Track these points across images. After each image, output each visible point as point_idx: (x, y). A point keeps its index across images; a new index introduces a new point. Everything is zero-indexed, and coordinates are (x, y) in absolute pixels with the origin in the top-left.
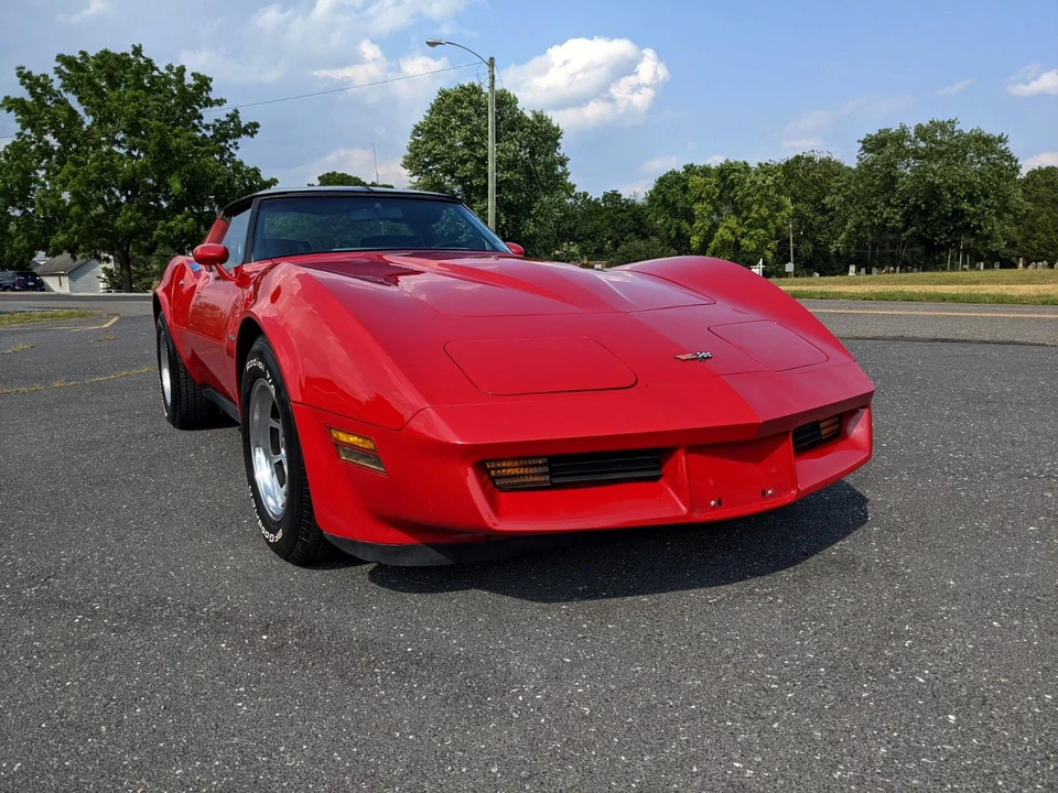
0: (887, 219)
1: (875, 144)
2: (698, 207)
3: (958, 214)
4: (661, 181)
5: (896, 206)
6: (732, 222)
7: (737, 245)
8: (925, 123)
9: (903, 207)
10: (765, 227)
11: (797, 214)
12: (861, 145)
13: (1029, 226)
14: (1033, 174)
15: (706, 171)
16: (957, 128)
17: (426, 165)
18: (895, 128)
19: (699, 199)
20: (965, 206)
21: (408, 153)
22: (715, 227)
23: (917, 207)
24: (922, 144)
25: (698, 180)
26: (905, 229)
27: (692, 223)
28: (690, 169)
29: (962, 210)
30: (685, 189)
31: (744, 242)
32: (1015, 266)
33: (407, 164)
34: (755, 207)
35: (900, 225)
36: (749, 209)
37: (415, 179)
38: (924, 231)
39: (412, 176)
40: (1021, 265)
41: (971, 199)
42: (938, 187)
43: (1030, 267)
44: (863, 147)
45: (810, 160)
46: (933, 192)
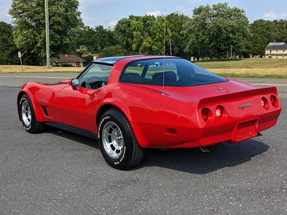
0: (203, 40)
1: (198, 11)
2: (135, 33)
3: (228, 38)
4: (119, 22)
5: (207, 35)
6: (149, 39)
7: (150, 48)
8: (216, 4)
9: (209, 35)
10: (161, 41)
11: (173, 37)
12: (193, 12)
13: (255, 41)
14: (255, 22)
15: (137, 18)
16: (228, 6)
17: (19, 13)
18: (205, 6)
19: (135, 30)
20: (231, 35)
21: (11, 8)
22: (142, 41)
23: (214, 35)
24: (215, 12)
25: (134, 22)
26: (210, 44)
27: (132, 39)
28: (131, 17)
29: (230, 37)
30: (129, 26)
31: (154, 47)
32: (249, 57)
33: (11, 13)
34: (158, 34)
35: (208, 42)
36: (155, 34)
37: (15, 19)
38: (217, 44)
39: (13, 18)
40: (251, 57)
41: (233, 32)
42: (221, 27)
43: (254, 58)
44: (194, 13)
45: (177, 15)
46: (219, 29)
